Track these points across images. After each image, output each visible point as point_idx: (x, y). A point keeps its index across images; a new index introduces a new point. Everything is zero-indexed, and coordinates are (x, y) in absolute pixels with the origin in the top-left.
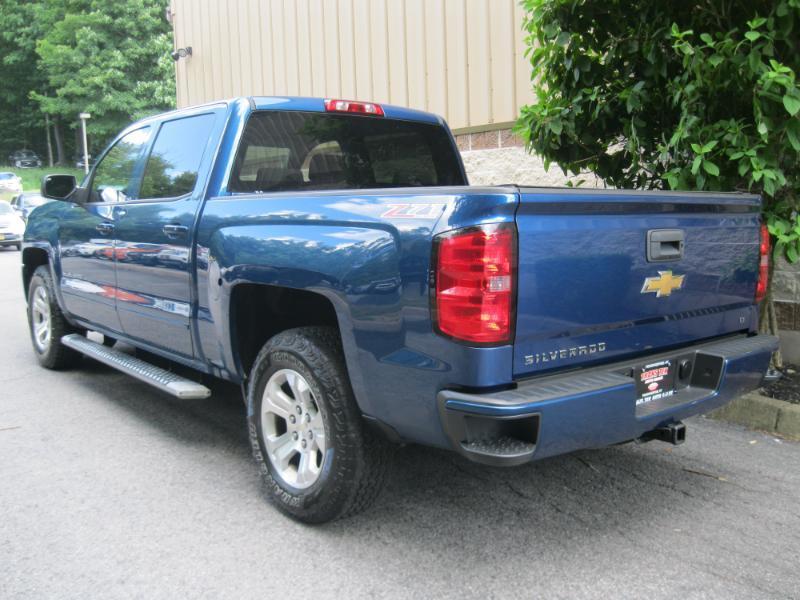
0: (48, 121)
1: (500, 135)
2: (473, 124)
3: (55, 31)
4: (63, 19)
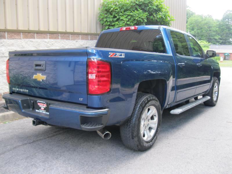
1: (60, 36)
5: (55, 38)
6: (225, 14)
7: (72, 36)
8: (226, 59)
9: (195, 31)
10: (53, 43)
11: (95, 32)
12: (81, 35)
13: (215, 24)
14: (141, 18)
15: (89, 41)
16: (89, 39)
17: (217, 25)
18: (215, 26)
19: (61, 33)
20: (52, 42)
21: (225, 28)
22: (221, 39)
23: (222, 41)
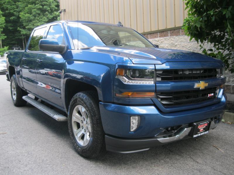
0: (23, 37)
1: (169, 33)
2: (160, 29)
3: (25, 10)
4: (28, 6)
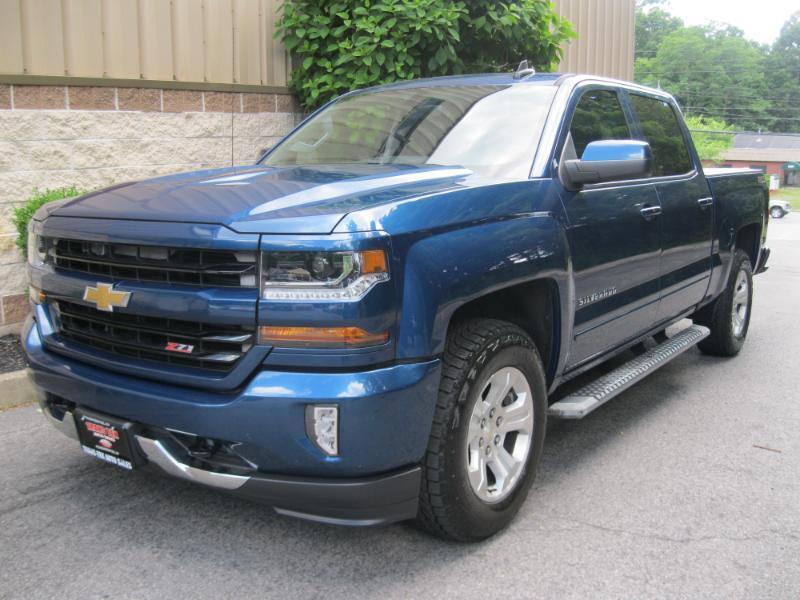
5: (98, 105)
6: (788, 24)
7: (169, 94)
8: (790, 181)
9: (682, 83)
10: (86, 123)
11: (265, 83)
12: (205, 91)
13: (753, 60)
14: (439, 26)
15: (238, 116)
16: (242, 107)
17: (760, 63)
18: (754, 68)
19: (123, 85)
20: (86, 119)
21: (789, 75)
22: (771, 112)
23: (775, 119)
